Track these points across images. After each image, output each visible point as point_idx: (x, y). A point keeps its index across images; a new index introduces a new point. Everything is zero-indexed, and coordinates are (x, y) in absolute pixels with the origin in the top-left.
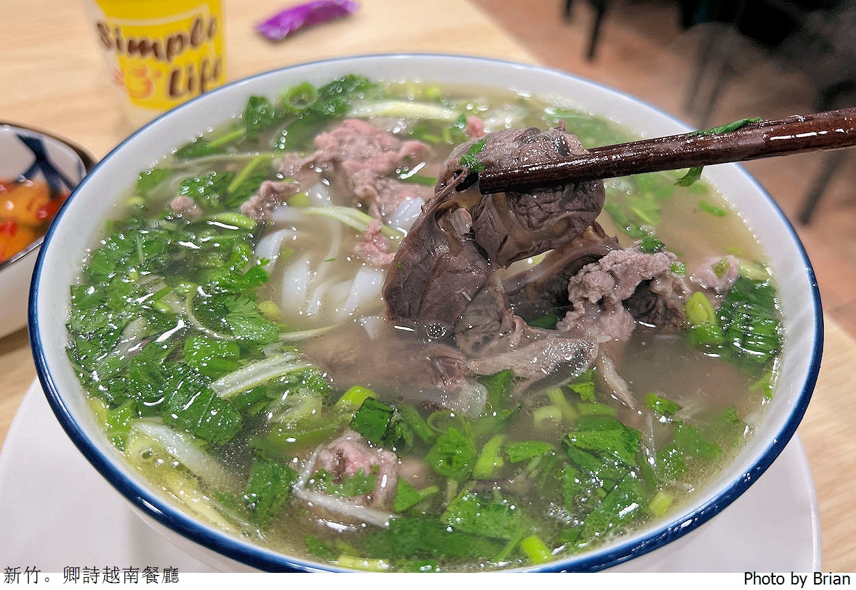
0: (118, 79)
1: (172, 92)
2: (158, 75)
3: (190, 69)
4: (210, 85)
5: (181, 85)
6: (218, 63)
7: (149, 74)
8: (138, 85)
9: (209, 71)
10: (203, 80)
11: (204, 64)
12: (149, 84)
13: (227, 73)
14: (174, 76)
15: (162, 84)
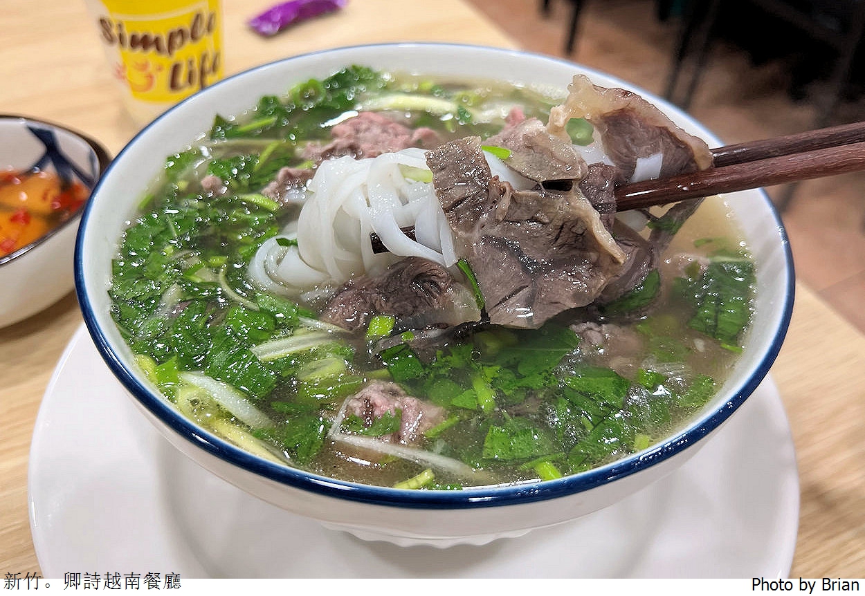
0: (120, 73)
1: (173, 85)
2: (160, 69)
3: (191, 63)
4: (210, 79)
5: (182, 78)
6: (217, 57)
7: (151, 68)
8: (140, 79)
9: (208, 65)
10: (203, 73)
11: (204, 58)
12: (150, 77)
13: (226, 68)
14: (176, 69)
15: (163, 78)
